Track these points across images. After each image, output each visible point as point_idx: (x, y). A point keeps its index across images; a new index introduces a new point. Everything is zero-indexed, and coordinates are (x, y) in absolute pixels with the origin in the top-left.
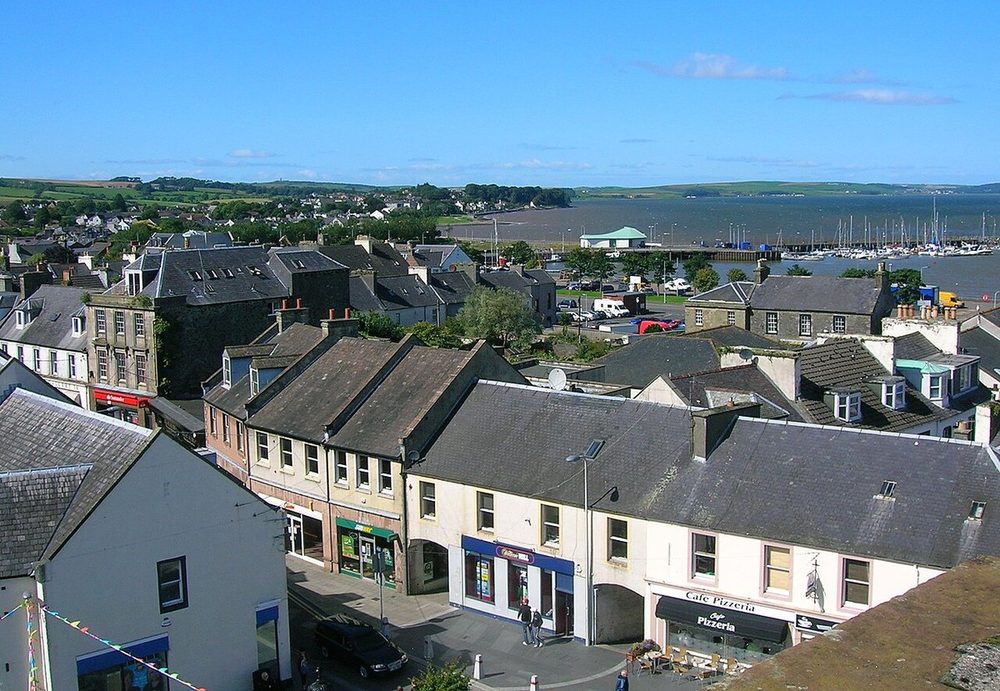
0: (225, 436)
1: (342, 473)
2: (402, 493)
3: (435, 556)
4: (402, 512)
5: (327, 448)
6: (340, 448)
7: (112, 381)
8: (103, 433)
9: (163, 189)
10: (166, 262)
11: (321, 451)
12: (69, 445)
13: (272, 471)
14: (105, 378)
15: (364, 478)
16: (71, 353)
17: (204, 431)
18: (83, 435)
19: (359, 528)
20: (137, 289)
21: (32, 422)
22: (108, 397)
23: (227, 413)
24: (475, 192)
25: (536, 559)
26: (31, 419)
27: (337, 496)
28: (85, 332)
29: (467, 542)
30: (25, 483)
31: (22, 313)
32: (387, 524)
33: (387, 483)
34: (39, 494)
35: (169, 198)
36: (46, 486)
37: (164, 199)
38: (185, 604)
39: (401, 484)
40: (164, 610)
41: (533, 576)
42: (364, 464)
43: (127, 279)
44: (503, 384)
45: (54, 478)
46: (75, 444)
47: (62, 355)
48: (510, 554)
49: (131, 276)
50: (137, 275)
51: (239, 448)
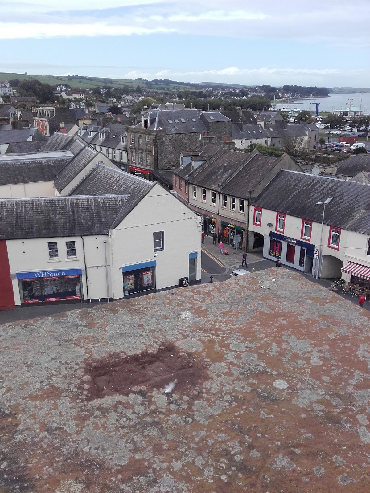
0: (180, 187)
1: (225, 204)
2: (247, 213)
3: (259, 238)
4: (247, 220)
5: (219, 194)
6: (225, 194)
7: (137, 163)
8: (134, 182)
9: (156, 84)
10: (159, 115)
11: (217, 195)
12: (121, 186)
13: (197, 201)
14: (134, 161)
15: (233, 206)
16: (121, 151)
17: (172, 184)
18: (127, 183)
19: (230, 225)
20: (147, 126)
21: (107, 177)
22: (135, 170)
23: (181, 178)
24: (287, 89)
25: (299, 243)
26: (107, 176)
27: (222, 213)
28: (126, 143)
29: (272, 234)
30: (105, 200)
31: (102, 134)
32: (241, 225)
33: (242, 209)
34: (110, 204)
35: (159, 88)
36: (113, 201)
37: (157, 89)
38: (163, 249)
39: (247, 209)
40: (155, 250)
41: (298, 249)
42: (234, 201)
43: (143, 122)
44: (293, 172)
45: (116, 199)
46: (124, 186)
47: (117, 152)
48: (289, 240)
49: (145, 120)
50: (147, 120)
51: (185, 192)
